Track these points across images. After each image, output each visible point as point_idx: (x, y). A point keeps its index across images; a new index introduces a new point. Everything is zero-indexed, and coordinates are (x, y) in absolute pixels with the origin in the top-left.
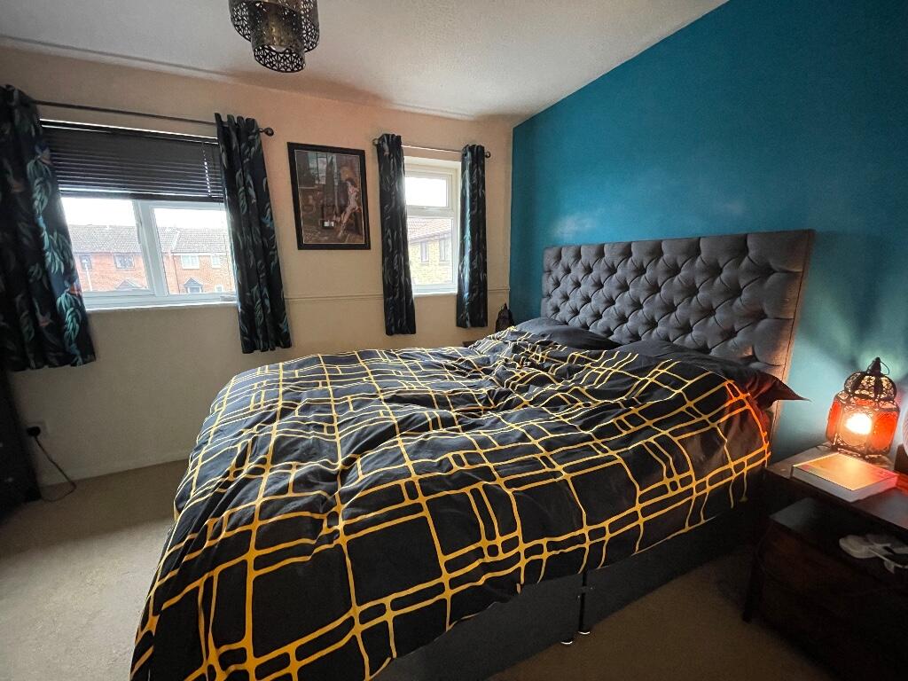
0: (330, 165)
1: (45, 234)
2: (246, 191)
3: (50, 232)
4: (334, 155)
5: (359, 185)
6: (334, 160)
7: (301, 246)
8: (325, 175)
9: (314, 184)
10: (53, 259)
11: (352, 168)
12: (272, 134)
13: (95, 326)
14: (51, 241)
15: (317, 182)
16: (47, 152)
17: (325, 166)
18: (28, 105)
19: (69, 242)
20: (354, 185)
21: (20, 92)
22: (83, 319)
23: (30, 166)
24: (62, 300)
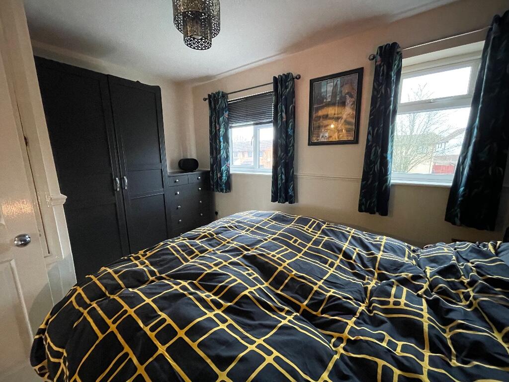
0: (335, 86)
1: (222, 143)
2: (281, 114)
3: (224, 143)
4: (339, 79)
5: (355, 96)
6: (339, 82)
7: (311, 143)
8: (331, 94)
9: (322, 102)
10: (223, 153)
11: (351, 84)
12: (300, 78)
13: (233, 179)
14: (224, 146)
15: (325, 101)
16: (227, 113)
17: (332, 88)
18: (225, 96)
19: (229, 146)
20: (351, 96)
21: (222, 92)
22: (229, 176)
23: (221, 119)
24: (223, 168)
